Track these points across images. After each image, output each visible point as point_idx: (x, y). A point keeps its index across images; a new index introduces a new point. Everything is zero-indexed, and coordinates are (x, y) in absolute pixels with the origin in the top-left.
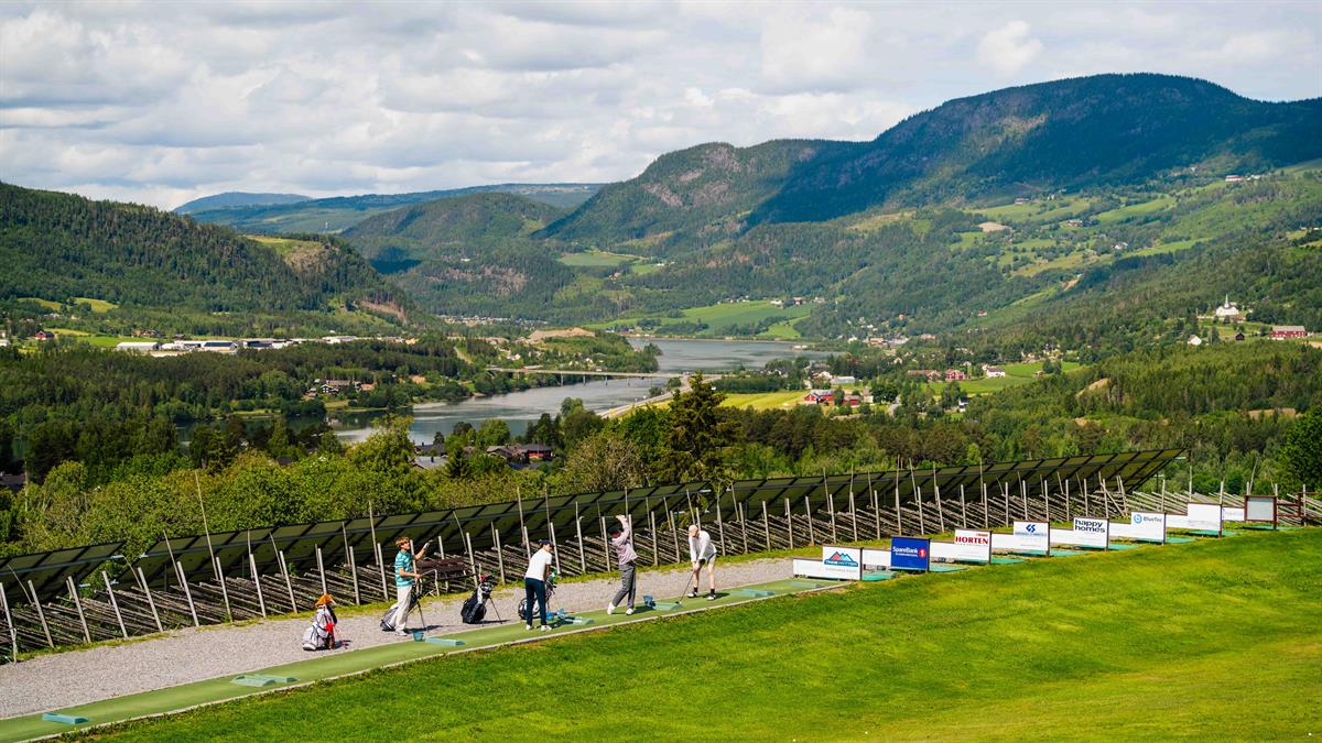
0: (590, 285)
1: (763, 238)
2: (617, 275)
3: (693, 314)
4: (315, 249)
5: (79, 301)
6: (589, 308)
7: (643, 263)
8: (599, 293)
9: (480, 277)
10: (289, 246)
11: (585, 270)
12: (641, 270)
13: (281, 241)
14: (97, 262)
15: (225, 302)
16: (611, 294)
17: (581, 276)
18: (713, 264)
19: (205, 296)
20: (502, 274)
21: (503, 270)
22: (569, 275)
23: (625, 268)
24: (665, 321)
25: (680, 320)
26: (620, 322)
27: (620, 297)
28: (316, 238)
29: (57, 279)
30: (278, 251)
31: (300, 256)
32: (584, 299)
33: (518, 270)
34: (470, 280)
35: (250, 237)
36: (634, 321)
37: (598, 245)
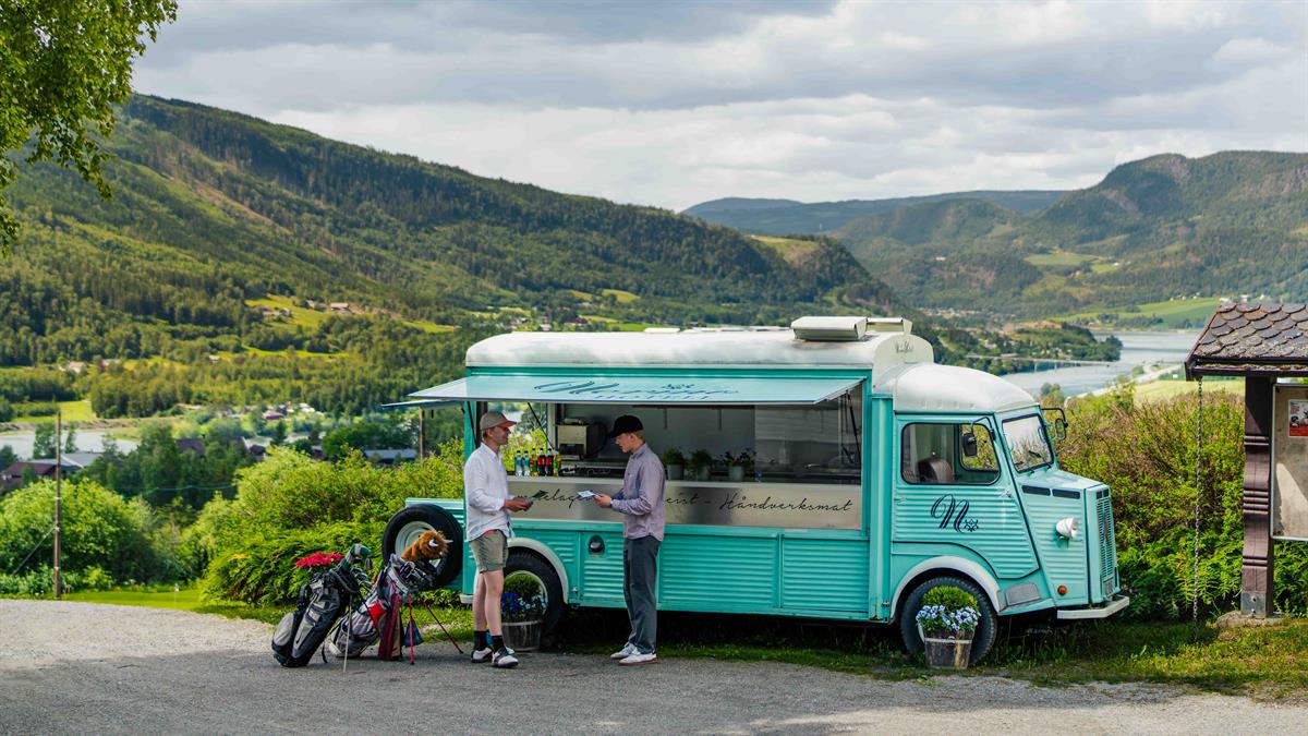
0: (1056, 283)
1: (1213, 241)
2: (1078, 273)
3: (1149, 310)
4: (810, 247)
5: (606, 292)
6: (1054, 302)
7: (1102, 263)
8: (1062, 290)
9: (954, 275)
10: (788, 246)
11: (1049, 268)
12: (1100, 269)
13: (781, 240)
14: (622, 258)
15: (731, 294)
16: (1074, 291)
17: (1046, 273)
18: (1166, 264)
19: (715, 289)
20: (976, 271)
21: (976, 268)
22: (1034, 274)
23: (1086, 268)
24: (1123, 315)
25: (1137, 315)
26: (1081, 316)
27: (1080, 293)
28: (812, 239)
29: (586, 273)
30: (779, 251)
31: (794, 252)
32: (1050, 296)
33: (989, 267)
34: (946, 277)
35: (753, 237)
36: (1094, 315)
37: (1061, 246)
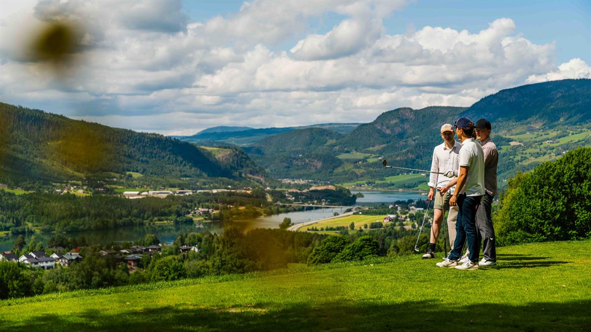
0: (349, 167)
1: (420, 148)
2: (360, 162)
3: (389, 180)
4: (228, 152)
5: (128, 173)
6: (347, 176)
7: (374, 158)
8: (352, 170)
9: (303, 163)
10: (218, 151)
11: (347, 160)
12: (371, 161)
13: (215, 149)
14: (137, 157)
15: (188, 174)
16: (356, 171)
17: (346, 163)
18: (398, 158)
19: (181, 171)
20: (313, 162)
21: (313, 160)
22: (340, 163)
23: (364, 160)
24: (378, 182)
25: (384, 182)
26: (359, 182)
27: (359, 172)
28: (229, 148)
29: (119, 164)
30: (213, 153)
31: (220, 155)
32: (345, 173)
33: (319, 160)
34: (299, 164)
35: (203, 147)
36: (364, 182)
37: (356, 150)
